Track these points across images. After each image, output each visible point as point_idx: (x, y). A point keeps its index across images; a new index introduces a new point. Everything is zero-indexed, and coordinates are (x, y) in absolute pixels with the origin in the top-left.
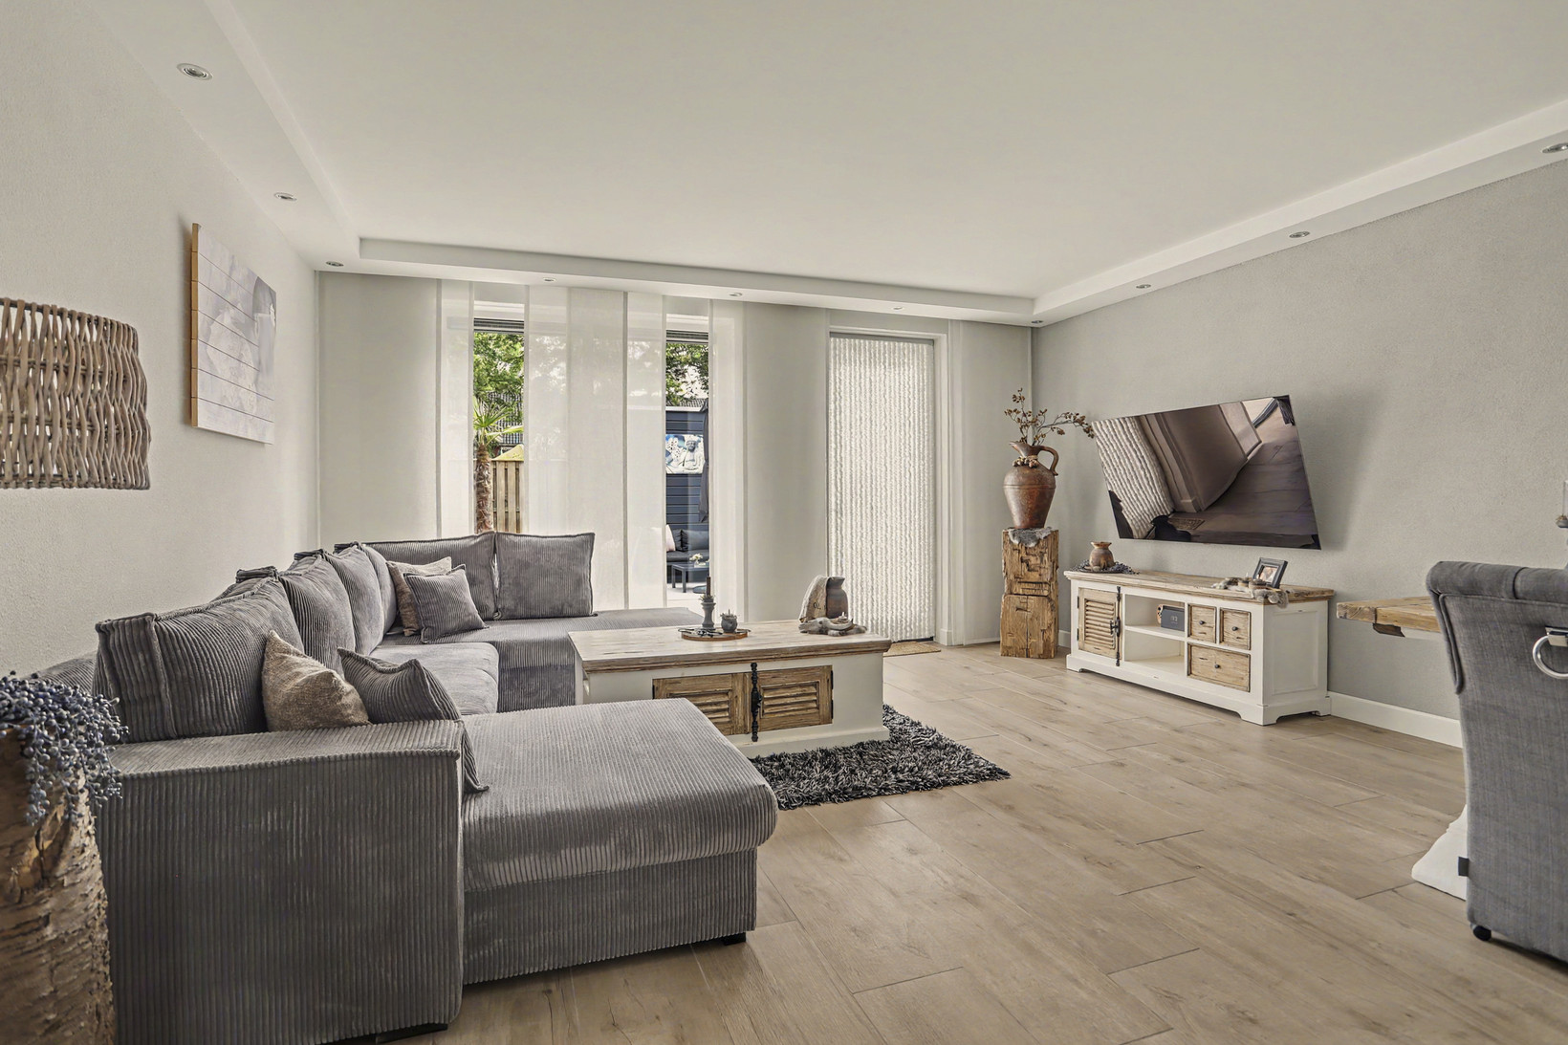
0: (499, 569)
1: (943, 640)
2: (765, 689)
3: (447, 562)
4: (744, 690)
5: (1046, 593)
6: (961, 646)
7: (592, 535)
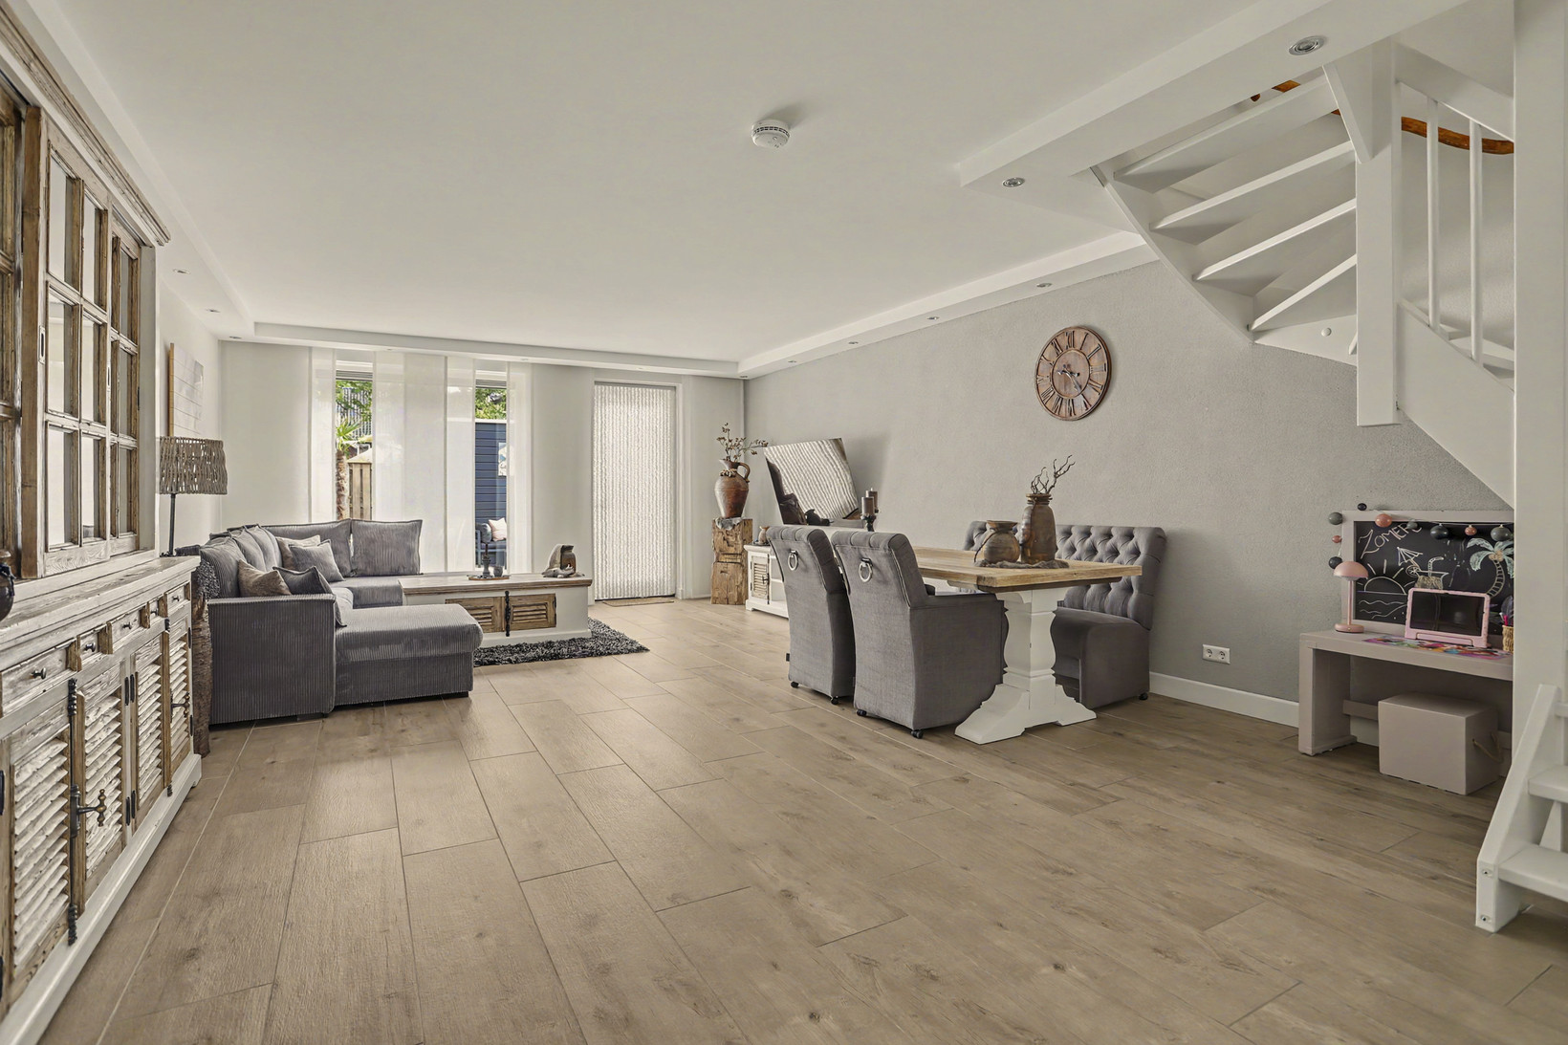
0: (354, 542)
1: (679, 596)
2: (514, 607)
3: (318, 538)
4: (501, 607)
5: (739, 561)
6: (690, 599)
7: (421, 521)
